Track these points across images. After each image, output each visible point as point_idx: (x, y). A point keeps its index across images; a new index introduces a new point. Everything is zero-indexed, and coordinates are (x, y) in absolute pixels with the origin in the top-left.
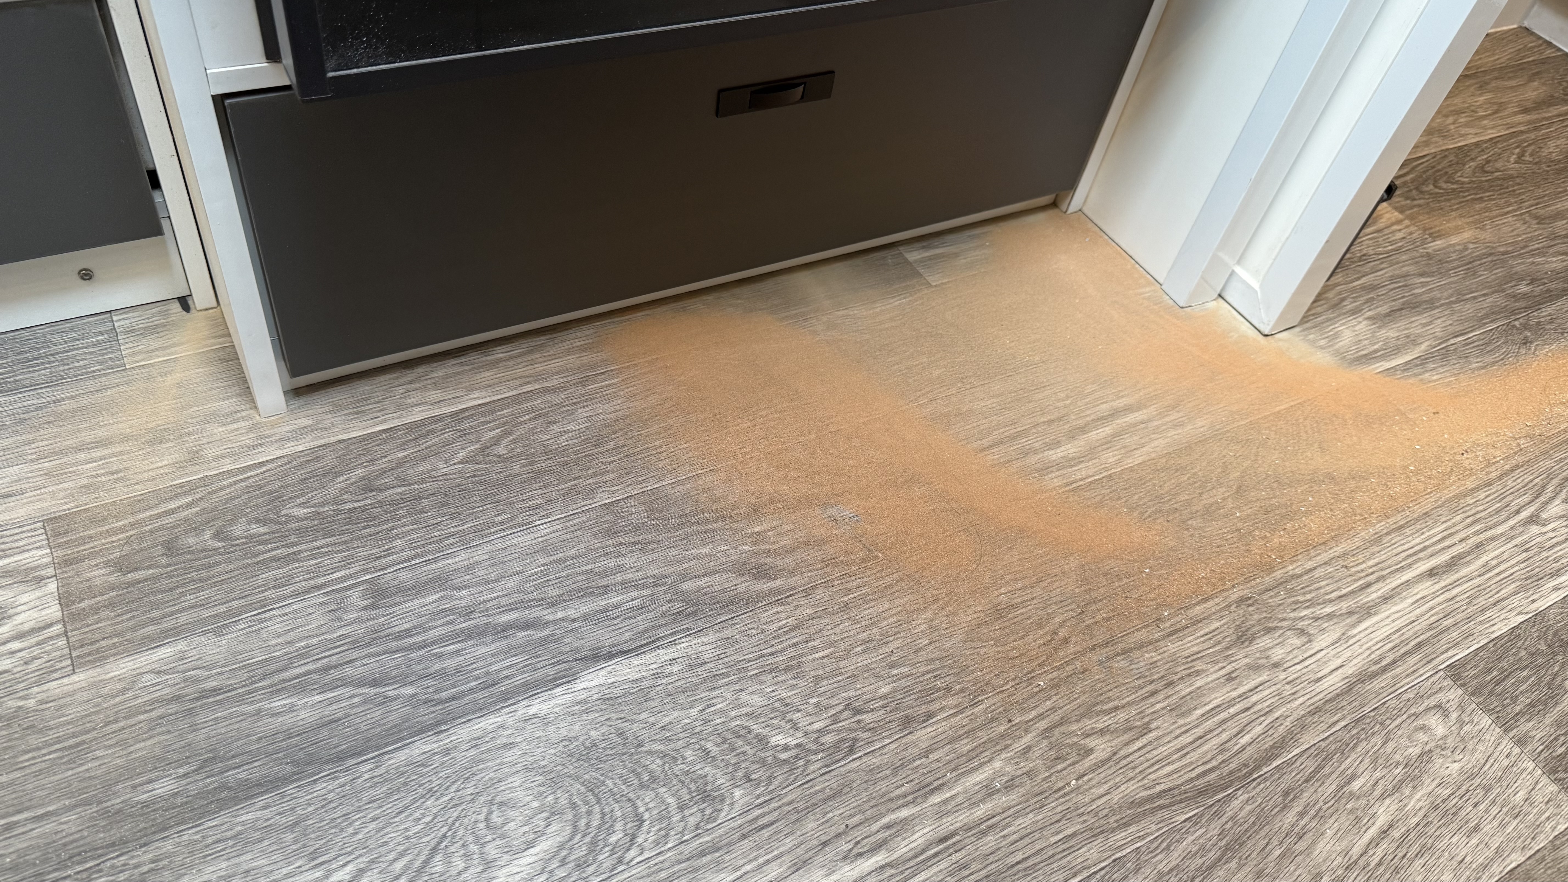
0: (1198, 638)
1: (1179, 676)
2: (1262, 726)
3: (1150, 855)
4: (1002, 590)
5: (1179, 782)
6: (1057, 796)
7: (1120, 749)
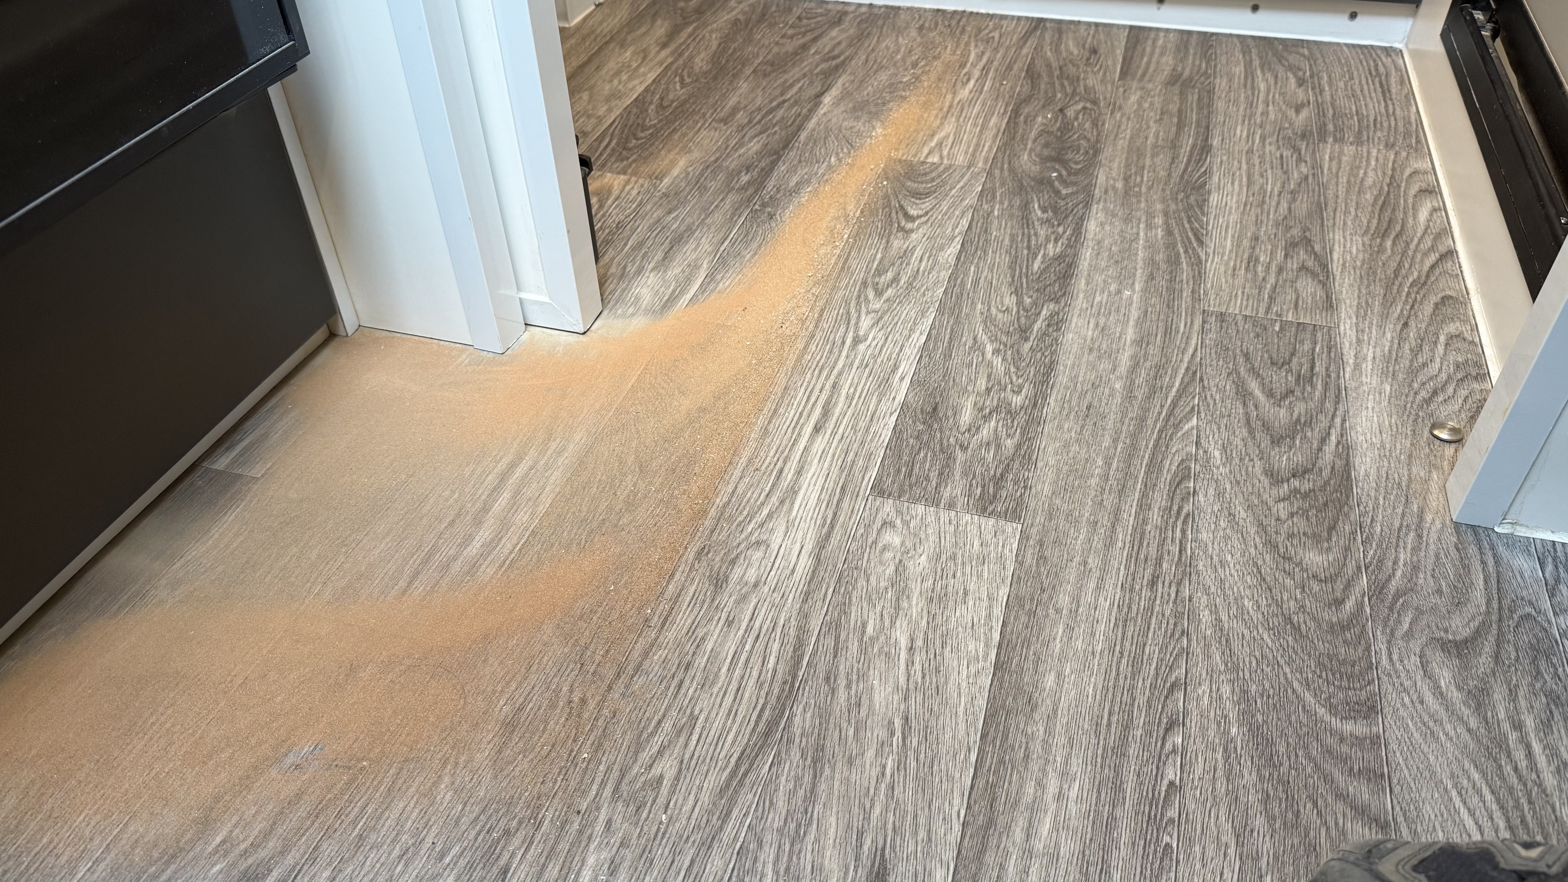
0: (686, 610)
1: (691, 653)
2: (777, 641)
3: (763, 822)
4: (502, 703)
5: (746, 741)
6: (657, 842)
7: (684, 754)
